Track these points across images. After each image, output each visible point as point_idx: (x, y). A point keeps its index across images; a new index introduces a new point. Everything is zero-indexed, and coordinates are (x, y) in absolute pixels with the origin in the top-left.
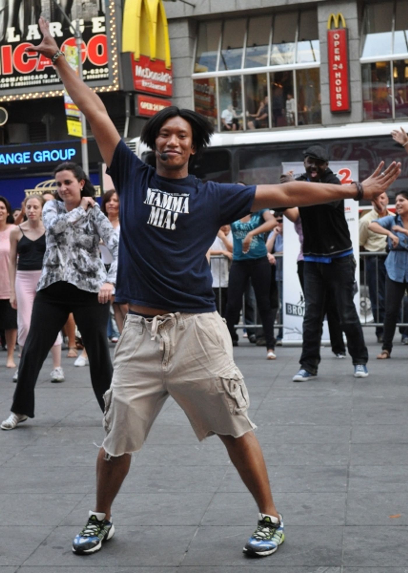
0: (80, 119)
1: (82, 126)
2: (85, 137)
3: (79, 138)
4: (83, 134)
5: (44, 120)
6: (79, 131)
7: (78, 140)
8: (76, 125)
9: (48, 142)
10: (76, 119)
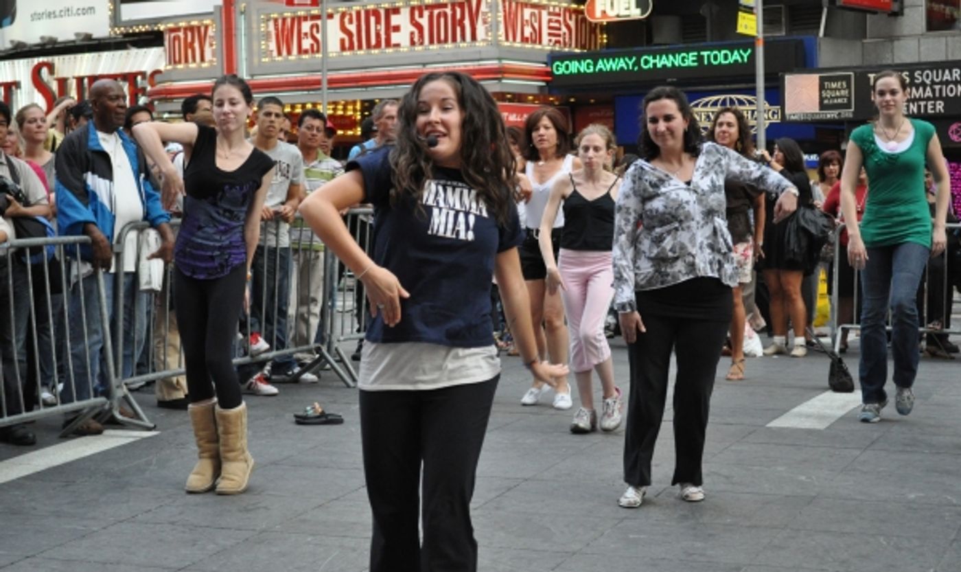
0: (755, 11)
1: (757, 21)
2: (761, 36)
3: (753, 37)
4: (758, 32)
5: (704, 11)
6: (752, 28)
7: (750, 41)
8: (749, 19)
9: (709, 43)
10: (748, 10)
